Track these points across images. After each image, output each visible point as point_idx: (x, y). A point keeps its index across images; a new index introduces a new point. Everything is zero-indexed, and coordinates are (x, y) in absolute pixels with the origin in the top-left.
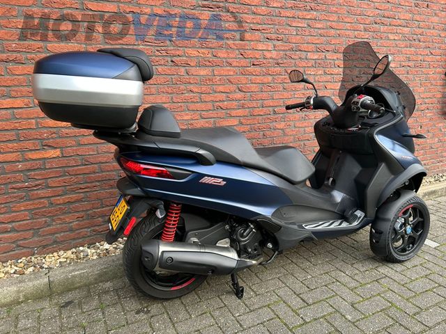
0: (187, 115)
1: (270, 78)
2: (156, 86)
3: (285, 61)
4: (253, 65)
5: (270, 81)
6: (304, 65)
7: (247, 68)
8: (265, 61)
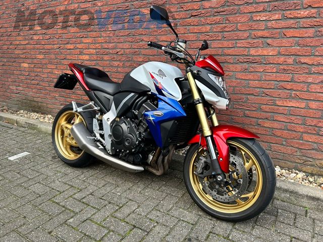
0: (140, 57)
1: (208, 27)
2: (123, 37)
3: (227, 8)
4: (192, 16)
5: (208, 29)
6: (253, 9)
7: (186, 20)
8: (203, 11)
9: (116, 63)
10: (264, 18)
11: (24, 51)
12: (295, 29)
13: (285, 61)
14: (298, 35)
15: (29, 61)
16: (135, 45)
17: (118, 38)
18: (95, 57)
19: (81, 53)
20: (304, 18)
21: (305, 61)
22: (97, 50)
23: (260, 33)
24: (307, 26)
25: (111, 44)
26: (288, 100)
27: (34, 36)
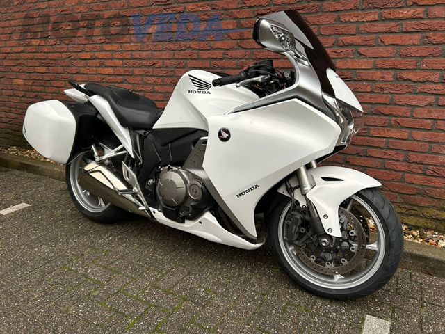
9: (152, 80)
10: (355, 19)
11: (18, 62)
12: (395, 35)
13: (383, 77)
14: (400, 43)
15: (26, 76)
16: (179, 55)
17: (155, 44)
18: (122, 71)
19: (102, 65)
20: (407, 19)
21: (409, 77)
22: (125, 61)
23: (349, 39)
24: (412, 30)
25: (145, 53)
26: (385, 129)
27: (32, 40)
